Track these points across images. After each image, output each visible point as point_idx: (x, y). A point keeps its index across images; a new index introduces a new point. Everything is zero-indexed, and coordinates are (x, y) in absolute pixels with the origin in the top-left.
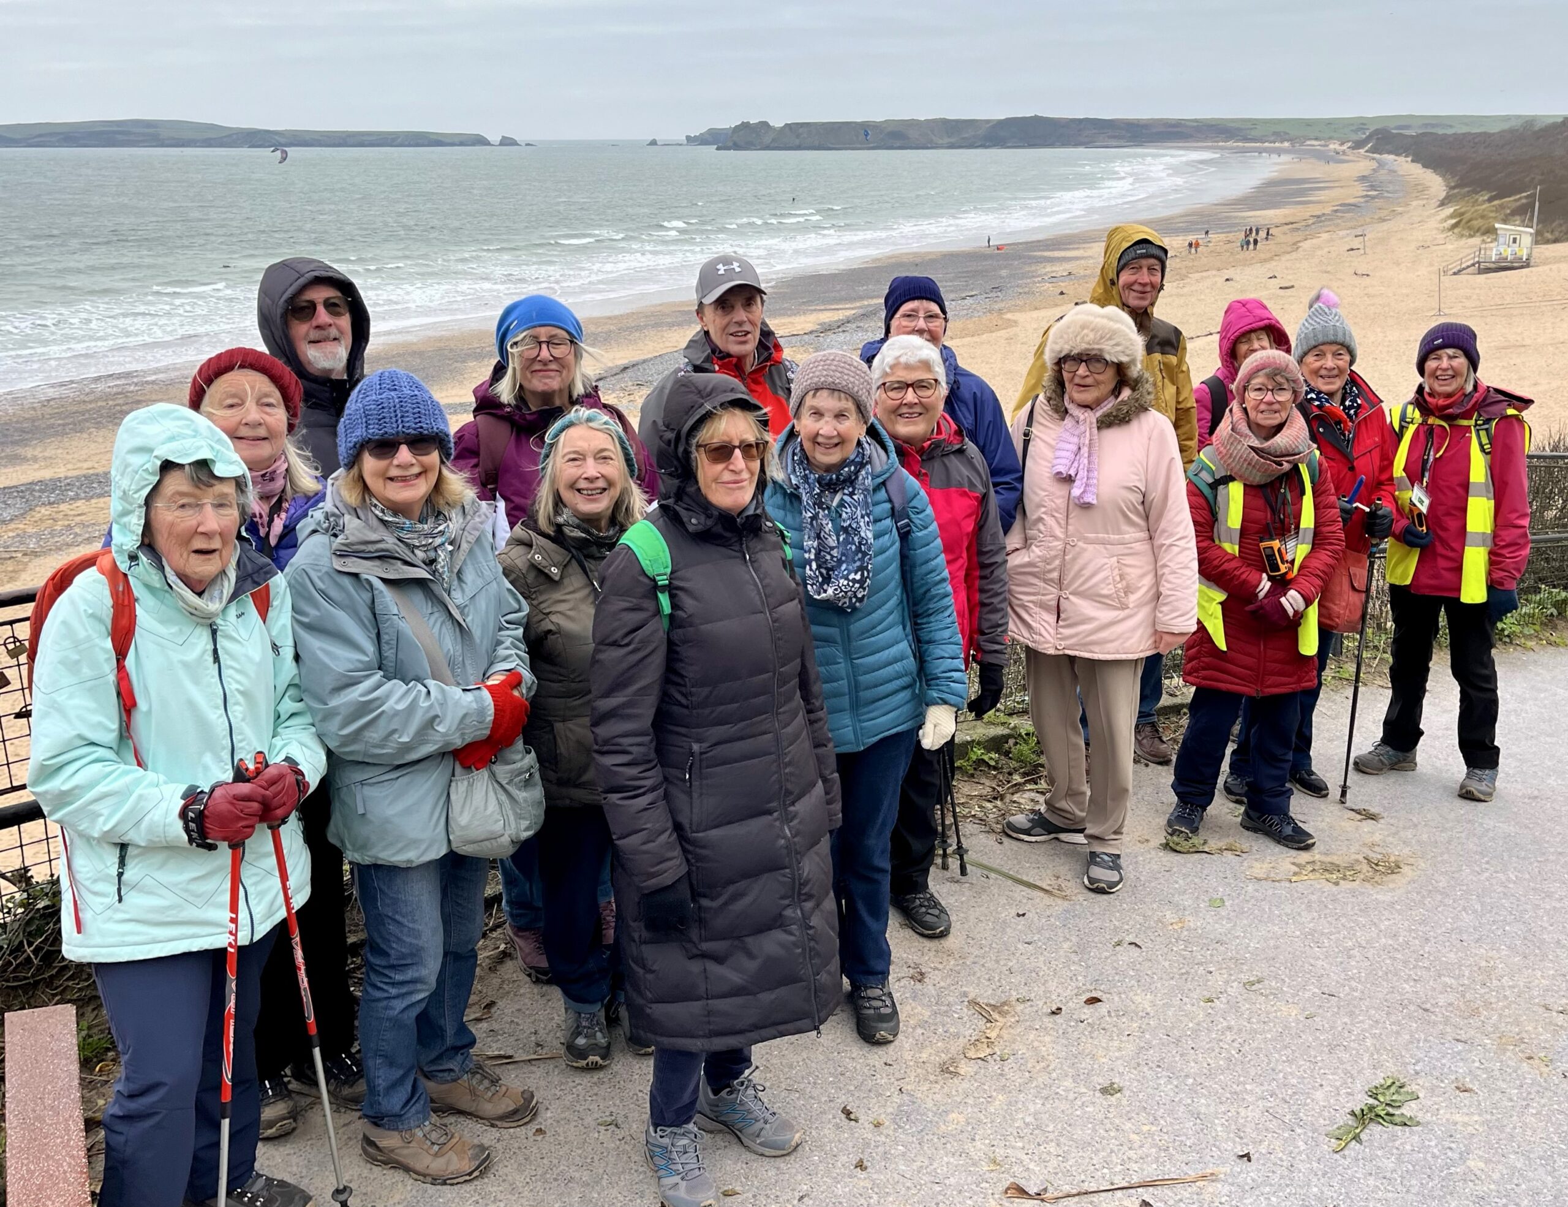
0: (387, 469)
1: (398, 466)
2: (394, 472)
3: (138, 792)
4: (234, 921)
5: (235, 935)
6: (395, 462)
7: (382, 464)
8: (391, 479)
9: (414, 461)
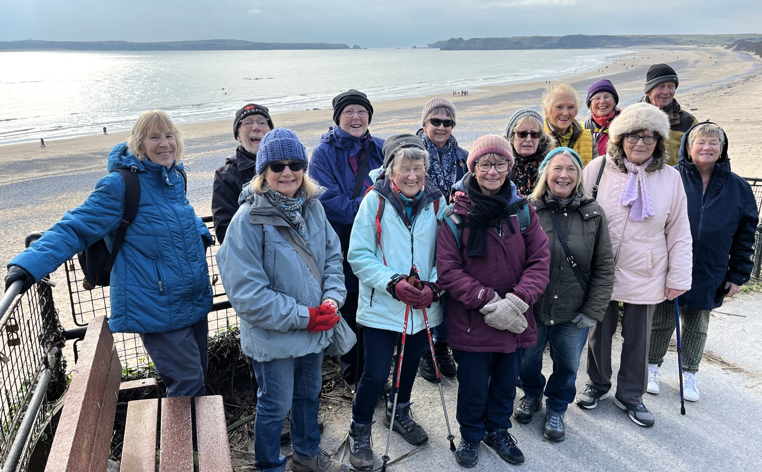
0: (279, 178)
1: (284, 176)
2: (282, 179)
3: (378, 272)
4: (406, 324)
5: (406, 329)
6: (283, 174)
7: (278, 174)
8: (280, 182)
9: (292, 174)
